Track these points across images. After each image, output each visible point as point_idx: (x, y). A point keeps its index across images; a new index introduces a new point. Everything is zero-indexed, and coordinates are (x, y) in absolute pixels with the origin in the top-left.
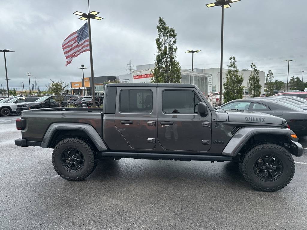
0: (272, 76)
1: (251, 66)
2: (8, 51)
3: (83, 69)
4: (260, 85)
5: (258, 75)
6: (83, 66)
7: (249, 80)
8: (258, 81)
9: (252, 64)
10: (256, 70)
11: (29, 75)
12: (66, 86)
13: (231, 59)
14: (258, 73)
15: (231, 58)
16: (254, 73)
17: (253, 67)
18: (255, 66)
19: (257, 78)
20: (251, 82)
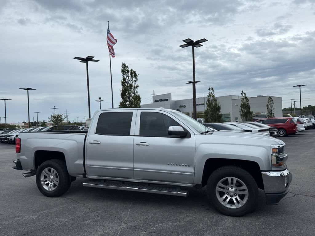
1: (242, 94)
2: (31, 89)
3: (100, 101)
4: (251, 111)
5: (248, 102)
6: (100, 98)
7: (240, 107)
8: (249, 108)
9: (242, 92)
10: (246, 98)
11: (55, 108)
12: (65, 118)
13: (209, 89)
14: (248, 100)
16: (245, 100)
17: (244, 95)
18: (245, 94)
19: (248, 105)
20: (242, 108)
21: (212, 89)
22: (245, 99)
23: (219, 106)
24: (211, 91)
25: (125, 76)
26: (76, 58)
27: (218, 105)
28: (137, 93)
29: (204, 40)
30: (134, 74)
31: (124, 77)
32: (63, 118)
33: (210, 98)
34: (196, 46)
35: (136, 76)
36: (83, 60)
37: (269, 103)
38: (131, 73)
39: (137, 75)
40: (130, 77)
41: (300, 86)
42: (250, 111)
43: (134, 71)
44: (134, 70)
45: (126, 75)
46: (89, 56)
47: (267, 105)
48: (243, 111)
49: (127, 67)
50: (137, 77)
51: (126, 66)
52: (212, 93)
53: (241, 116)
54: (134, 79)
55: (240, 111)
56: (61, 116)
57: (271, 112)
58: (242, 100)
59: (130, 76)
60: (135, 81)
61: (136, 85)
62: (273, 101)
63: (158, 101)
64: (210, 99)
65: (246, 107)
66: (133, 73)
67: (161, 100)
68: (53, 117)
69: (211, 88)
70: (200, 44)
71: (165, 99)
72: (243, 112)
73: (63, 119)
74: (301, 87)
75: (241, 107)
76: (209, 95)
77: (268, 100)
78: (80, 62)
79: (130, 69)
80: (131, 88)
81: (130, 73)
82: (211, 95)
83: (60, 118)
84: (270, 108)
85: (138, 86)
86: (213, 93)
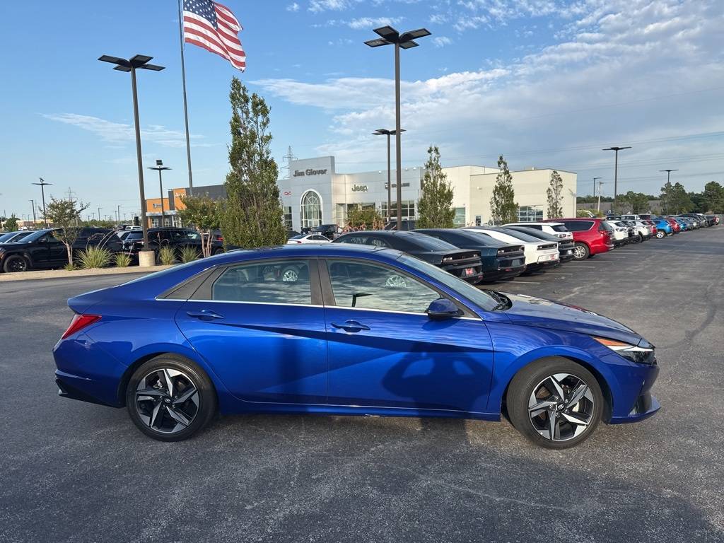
0: (559, 183)
3: (160, 169)
4: (515, 203)
5: (510, 181)
8: (511, 195)
11: (42, 185)
12: (82, 209)
13: (430, 151)
14: (511, 178)
15: (431, 148)
16: (504, 178)
17: (502, 165)
18: (505, 164)
19: (509, 189)
20: (496, 197)
21: (436, 150)
22: (503, 176)
23: (449, 190)
24: (434, 154)
25: (239, 111)
26: (104, 58)
27: (447, 188)
28: (268, 153)
29: (424, 33)
30: (260, 107)
31: (235, 114)
32: (77, 210)
33: (431, 171)
34: (403, 45)
35: (265, 112)
36: (123, 65)
37: (552, 185)
38: (255, 105)
39: (268, 108)
40: (251, 115)
41: (617, 149)
42: (513, 203)
43: (261, 99)
44: (260, 97)
45: (241, 108)
46: (138, 56)
47: (549, 190)
48: (497, 202)
49: (244, 89)
50: (269, 115)
51: (242, 86)
52: (435, 159)
53: (493, 212)
54: (260, 119)
55: (491, 203)
56: (72, 204)
57: (556, 206)
58: (497, 178)
59: (251, 110)
60: (265, 124)
61: (265, 135)
62: (561, 180)
63: (302, 174)
64: (431, 175)
65: (504, 192)
66: (258, 105)
67: (311, 173)
68: (52, 206)
69: (433, 147)
70: (414, 40)
71: (320, 169)
72: (497, 206)
73: (77, 213)
74: (618, 151)
75: (494, 192)
76: (431, 164)
77: (551, 179)
78: (115, 69)
79: (250, 95)
80: (253, 141)
81: (250, 105)
82: (433, 164)
83: (68, 211)
84: (554, 196)
85: (269, 138)
86: (438, 161)
